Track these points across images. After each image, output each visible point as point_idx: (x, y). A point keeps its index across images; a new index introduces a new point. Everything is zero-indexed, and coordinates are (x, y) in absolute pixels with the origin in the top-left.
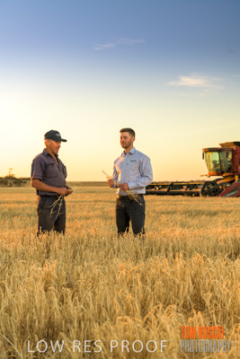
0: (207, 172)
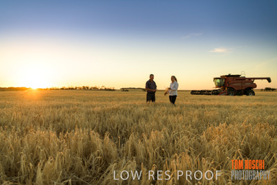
0: (215, 86)
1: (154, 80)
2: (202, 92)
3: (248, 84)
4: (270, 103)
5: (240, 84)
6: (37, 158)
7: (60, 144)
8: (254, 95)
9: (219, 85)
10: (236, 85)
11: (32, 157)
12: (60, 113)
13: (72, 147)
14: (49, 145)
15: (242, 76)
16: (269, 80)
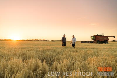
1: (65, 37)
2: (86, 42)
3: (105, 39)
4: (115, 47)
5: (102, 39)
6: (13, 71)
7: (24, 65)
8: (108, 43)
9: (93, 39)
10: (100, 39)
11: (11, 71)
12: (25, 51)
13: (29, 67)
14: (19, 66)
15: (103, 35)
16: (114, 37)
